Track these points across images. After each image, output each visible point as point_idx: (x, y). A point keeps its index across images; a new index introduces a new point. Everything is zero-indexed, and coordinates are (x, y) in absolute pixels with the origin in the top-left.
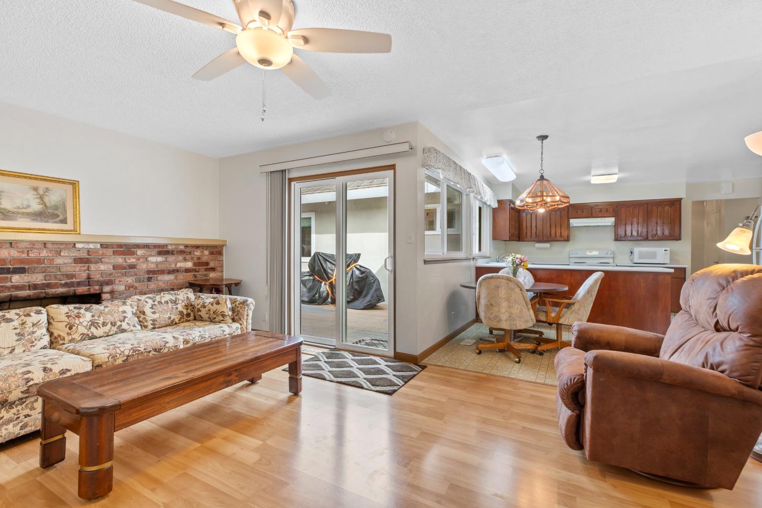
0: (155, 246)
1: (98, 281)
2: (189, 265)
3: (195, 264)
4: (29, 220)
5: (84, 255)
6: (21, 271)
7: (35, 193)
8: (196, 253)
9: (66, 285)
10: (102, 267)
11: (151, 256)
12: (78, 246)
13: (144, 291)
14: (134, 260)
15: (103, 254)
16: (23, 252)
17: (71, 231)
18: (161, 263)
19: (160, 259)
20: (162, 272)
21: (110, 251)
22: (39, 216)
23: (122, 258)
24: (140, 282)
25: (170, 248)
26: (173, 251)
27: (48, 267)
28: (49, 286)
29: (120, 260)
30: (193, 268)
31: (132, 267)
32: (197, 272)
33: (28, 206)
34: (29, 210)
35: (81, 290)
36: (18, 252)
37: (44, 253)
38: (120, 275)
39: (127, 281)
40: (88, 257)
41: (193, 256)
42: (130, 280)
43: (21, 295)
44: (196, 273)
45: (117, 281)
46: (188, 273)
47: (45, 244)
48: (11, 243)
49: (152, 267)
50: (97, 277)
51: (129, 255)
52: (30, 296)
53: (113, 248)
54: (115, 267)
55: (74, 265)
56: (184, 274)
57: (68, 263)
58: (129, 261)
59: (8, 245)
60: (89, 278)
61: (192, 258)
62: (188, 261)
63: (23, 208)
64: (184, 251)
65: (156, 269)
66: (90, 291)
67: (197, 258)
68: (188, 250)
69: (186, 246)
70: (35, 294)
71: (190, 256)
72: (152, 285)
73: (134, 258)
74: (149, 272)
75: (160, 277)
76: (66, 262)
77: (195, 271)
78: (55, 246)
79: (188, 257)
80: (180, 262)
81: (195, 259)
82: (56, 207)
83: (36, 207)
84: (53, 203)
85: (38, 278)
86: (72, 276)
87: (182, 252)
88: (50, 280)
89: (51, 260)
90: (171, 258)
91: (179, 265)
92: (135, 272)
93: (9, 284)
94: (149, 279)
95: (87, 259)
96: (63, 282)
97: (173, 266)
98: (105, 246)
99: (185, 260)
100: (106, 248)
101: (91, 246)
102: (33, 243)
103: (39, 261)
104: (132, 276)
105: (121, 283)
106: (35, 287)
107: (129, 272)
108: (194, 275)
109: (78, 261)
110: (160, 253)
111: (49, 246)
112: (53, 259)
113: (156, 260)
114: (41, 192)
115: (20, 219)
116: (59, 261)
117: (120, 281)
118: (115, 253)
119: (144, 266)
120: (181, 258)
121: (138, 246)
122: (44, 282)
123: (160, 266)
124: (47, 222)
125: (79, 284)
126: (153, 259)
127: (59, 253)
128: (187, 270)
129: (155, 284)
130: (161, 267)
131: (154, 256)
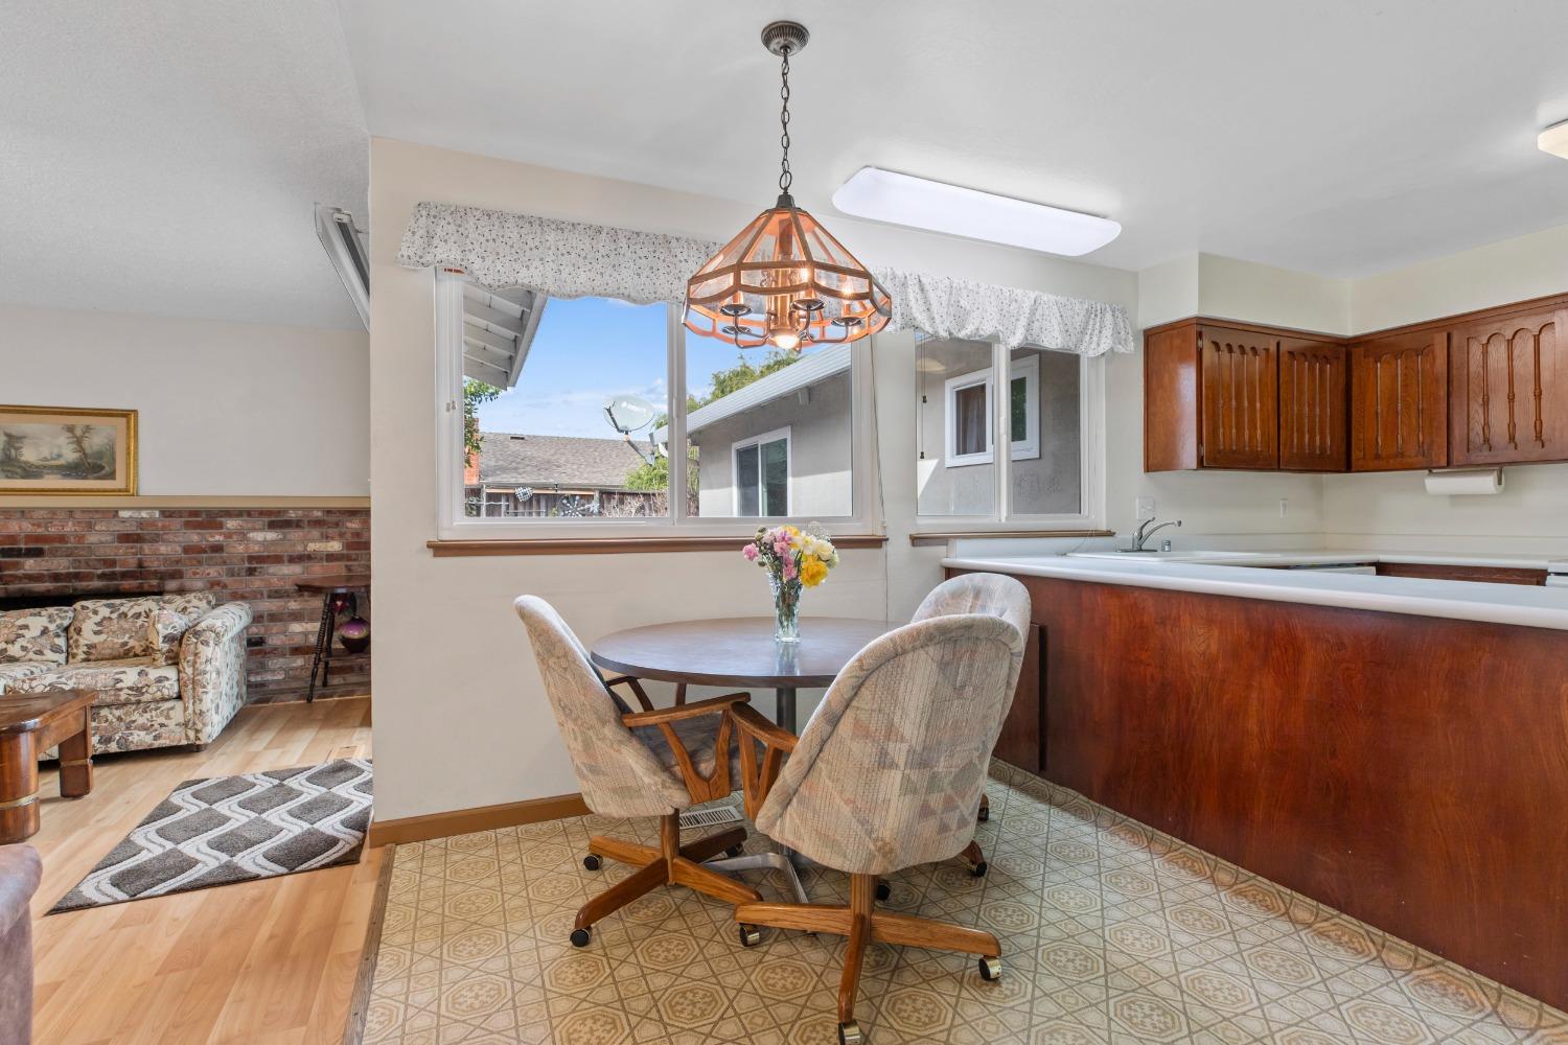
0: (262, 513)
1: (156, 572)
2: (335, 546)
3: (349, 546)
4: (59, 476)
5: (132, 529)
6: (38, 553)
7: (70, 435)
8: (349, 525)
9: (102, 577)
10: (163, 549)
11: (254, 530)
12: (123, 514)
13: (240, 592)
14: (221, 538)
15: (164, 528)
16: (39, 526)
17: (120, 491)
18: (273, 542)
19: (271, 535)
20: (277, 559)
21: (176, 523)
22: (72, 470)
23: (198, 534)
24: (233, 575)
25: (292, 515)
26: (299, 521)
27: (76, 548)
28: (77, 576)
29: (194, 537)
30: (345, 552)
31: (217, 548)
32: (355, 560)
33: (59, 456)
34: (62, 462)
35: (128, 584)
36: (33, 525)
37: (69, 528)
38: (195, 562)
39: (208, 574)
40: (139, 531)
41: (344, 530)
42: (213, 572)
43: (37, 589)
44: (350, 563)
45: (190, 573)
46: (332, 561)
47: (71, 512)
48: (23, 512)
49: (255, 549)
50: (154, 565)
51: (212, 528)
52: (49, 591)
53: (181, 517)
54: (187, 550)
55: (116, 544)
56: (325, 563)
57: (107, 542)
58: (211, 539)
59: (19, 515)
60: (140, 565)
61: (341, 535)
62: (333, 539)
63: (52, 459)
64: (324, 521)
65: (266, 554)
66: (142, 587)
67: (352, 534)
68: (332, 519)
69: (329, 512)
70: (56, 588)
71: (336, 530)
72: (256, 583)
73: (221, 534)
74: (251, 559)
75: (273, 569)
76: (103, 539)
77: (348, 558)
78: (86, 515)
79: (331, 531)
80: (314, 541)
81: (348, 536)
82: (100, 455)
83: (70, 455)
84: (95, 448)
85: (61, 565)
86: (113, 563)
87: (317, 523)
88: (79, 567)
89: (81, 538)
90: (295, 534)
91: (312, 547)
92: (221, 557)
93: (20, 572)
94: (251, 572)
95: (138, 535)
96: (99, 572)
97: (299, 548)
98: (167, 514)
99: (327, 538)
100: (171, 517)
101: (144, 514)
102: (53, 511)
103: (62, 539)
104: (216, 564)
105: (197, 576)
106: (56, 577)
107: (211, 558)
108: (346, 566)
109: (125, 538)
110: (272, 526)
111: (78, 515)
112: (83, 536)
113: (262, 537)
114: (78, 432)
115: (47, 476)
116: (92, 538)
117: (195, 574)
118: (187, 525)
119: (241, 548)
120: (316, 533)
121: (229, 513)
122: (71, 570)
123: (272, 548)
124: (85, 478)
125: (125, 575)
126: (259, 536)
127: (90, 526)
128: (331, 557)
129: (262, 580)
130: (273, 551)
131: (262, 530)
